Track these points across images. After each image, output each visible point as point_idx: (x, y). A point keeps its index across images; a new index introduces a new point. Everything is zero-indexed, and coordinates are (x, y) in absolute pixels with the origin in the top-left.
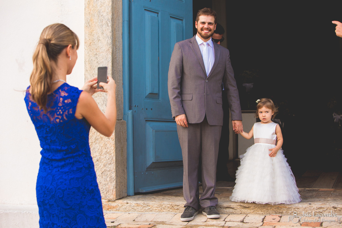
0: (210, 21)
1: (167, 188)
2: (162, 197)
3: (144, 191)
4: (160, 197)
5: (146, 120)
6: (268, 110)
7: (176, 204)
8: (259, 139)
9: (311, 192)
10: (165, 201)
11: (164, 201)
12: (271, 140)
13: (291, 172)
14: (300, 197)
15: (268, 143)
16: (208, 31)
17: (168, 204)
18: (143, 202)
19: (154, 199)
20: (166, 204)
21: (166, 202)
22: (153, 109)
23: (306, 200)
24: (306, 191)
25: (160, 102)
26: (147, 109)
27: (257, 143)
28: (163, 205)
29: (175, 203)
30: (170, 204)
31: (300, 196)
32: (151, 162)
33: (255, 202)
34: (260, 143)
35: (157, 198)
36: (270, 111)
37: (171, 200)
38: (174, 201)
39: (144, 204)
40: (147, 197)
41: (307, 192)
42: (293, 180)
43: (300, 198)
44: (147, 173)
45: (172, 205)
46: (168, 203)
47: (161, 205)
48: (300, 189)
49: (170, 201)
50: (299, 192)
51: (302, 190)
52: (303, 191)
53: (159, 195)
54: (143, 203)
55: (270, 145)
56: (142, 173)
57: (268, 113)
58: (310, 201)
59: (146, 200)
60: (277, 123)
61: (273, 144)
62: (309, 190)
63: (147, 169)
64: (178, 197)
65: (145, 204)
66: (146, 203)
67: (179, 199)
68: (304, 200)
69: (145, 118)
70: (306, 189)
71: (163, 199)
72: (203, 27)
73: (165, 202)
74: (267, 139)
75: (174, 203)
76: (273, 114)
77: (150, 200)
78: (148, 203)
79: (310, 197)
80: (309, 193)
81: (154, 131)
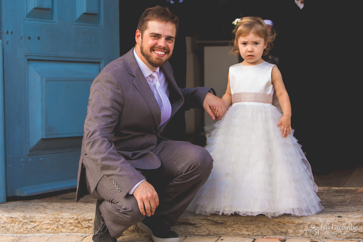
0: (169, 34)
1: (70, 188)
2: (59, 205)
3: (25, 194)
4: (55, 204)
5: (28, 60)
6: (258, 39)
7: (86, 217)
8: (240, 94)
9: (341, 195)
10: (65, 212)
11: (62, 212)
12: (264, 95)
13: (302, 155)
14: (321, 202)
15: (259, 102)
16: (164, 53)
17: (70, 218)
18: (22, 214)
19: (43, 208)
20: (66, 217)
21: (67, 214)
22: (40, 38)
23: (331, 210)
24: (333, 192)
25: (55, 24)
26: (29, 38)
27: (237, 102)
28: (62, 220)
29: (84, 215)
30: (74, 218)
31: (320, 200)
32: (39, 138)
33: (239, 212)
34: (243, 101)
35: (50, 206)
36: (261, 41)
37: (75, 210)
38: (82, 212)
39: (25, 218)
40: (31, 204)
41: (335, 194)
42: (306, 171)
43: (319, 205)
44: (30, 160)
45: (79, 220)
46: (71, 216)
47: (58, 220)
48: (321, 188)
49: (73, 211)
50: (319, 194)
51: (325, 190)
52: (326, 192)
53: (53, 202)
54: (22, 216)
55: (263, 104)
56: (22, 160)
57: (258, 45)
58: (339, 212)
59: (29, 210)
60: (273, 64)
61: (268, 103)
62: (337, 191)
63: (30, 151)
64: (89, 204)
65: (27, 218)
66: (28, 215)
67: (92, 208)
68: (328, 209)
69: (26, 56)
70: (333, 188)
71: (60, 207)
72: (156, 44)
73: (64, 214)
74: (256, 94)
75: (82, 216)
76: (265, 47)
77: (36, 210)
78: (32, 215)
79: (340, 204)
80: (339, 196)
81: (44, 79)
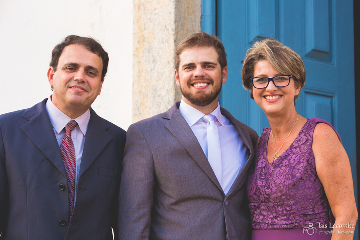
16: (206, 84)
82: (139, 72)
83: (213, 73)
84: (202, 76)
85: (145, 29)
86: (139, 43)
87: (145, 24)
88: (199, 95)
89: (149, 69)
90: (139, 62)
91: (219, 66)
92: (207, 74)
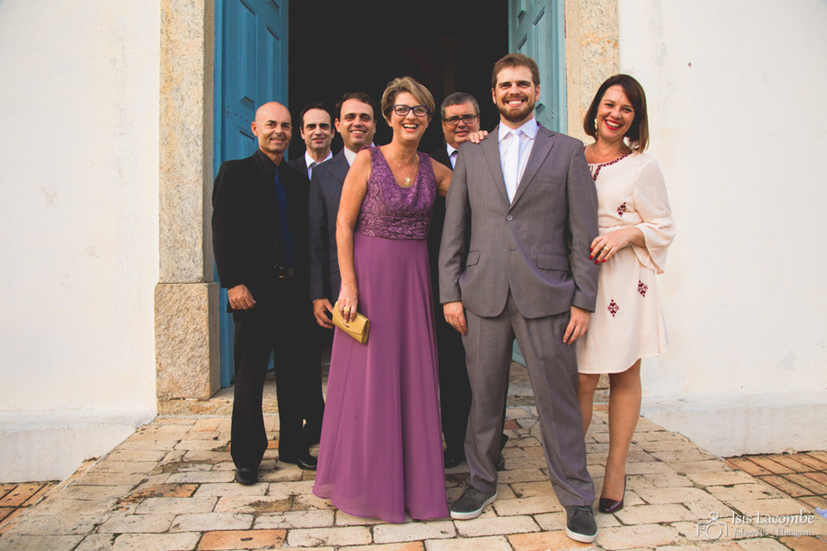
0: (520, 78)
16: (520, 102)
82: (167, 107)
83: (527, 91)
84: (518, 94)
85: (173, 70)
86: (166, 82)
87: (172, 67)
88: (513, 113)
89: (177, 106)
90: (167, 99)
91: (532, 84)
92: (521, 92)
